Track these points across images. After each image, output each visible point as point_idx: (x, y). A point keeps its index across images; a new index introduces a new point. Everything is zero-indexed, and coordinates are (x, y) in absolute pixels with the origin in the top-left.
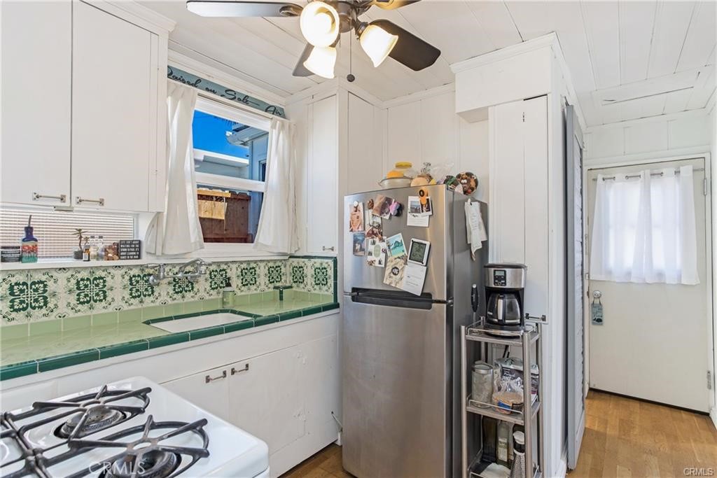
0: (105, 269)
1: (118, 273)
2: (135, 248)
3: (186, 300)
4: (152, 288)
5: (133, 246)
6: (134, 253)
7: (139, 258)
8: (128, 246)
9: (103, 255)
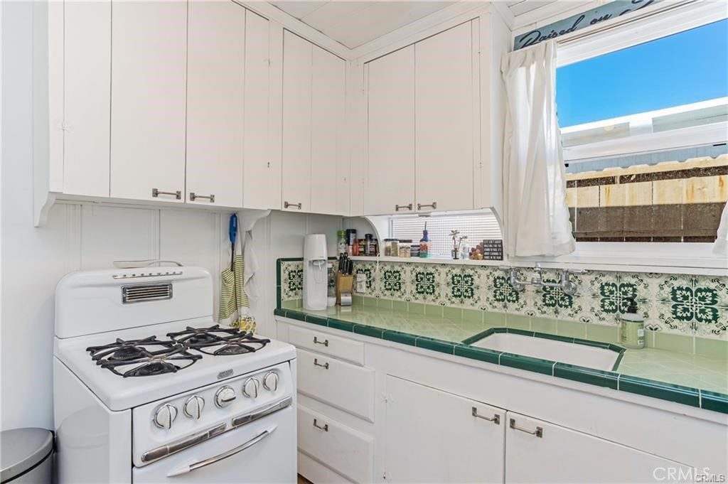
0: (473, 267)
1: (484, 273)
2: (497, 248)
3: (559, 317)
4: (517, 294)
5: (496, 246)
6: (497, 254)
7: (502, 259)
8: (491, 246)
9: (473, 254)
